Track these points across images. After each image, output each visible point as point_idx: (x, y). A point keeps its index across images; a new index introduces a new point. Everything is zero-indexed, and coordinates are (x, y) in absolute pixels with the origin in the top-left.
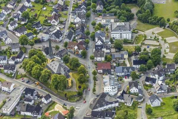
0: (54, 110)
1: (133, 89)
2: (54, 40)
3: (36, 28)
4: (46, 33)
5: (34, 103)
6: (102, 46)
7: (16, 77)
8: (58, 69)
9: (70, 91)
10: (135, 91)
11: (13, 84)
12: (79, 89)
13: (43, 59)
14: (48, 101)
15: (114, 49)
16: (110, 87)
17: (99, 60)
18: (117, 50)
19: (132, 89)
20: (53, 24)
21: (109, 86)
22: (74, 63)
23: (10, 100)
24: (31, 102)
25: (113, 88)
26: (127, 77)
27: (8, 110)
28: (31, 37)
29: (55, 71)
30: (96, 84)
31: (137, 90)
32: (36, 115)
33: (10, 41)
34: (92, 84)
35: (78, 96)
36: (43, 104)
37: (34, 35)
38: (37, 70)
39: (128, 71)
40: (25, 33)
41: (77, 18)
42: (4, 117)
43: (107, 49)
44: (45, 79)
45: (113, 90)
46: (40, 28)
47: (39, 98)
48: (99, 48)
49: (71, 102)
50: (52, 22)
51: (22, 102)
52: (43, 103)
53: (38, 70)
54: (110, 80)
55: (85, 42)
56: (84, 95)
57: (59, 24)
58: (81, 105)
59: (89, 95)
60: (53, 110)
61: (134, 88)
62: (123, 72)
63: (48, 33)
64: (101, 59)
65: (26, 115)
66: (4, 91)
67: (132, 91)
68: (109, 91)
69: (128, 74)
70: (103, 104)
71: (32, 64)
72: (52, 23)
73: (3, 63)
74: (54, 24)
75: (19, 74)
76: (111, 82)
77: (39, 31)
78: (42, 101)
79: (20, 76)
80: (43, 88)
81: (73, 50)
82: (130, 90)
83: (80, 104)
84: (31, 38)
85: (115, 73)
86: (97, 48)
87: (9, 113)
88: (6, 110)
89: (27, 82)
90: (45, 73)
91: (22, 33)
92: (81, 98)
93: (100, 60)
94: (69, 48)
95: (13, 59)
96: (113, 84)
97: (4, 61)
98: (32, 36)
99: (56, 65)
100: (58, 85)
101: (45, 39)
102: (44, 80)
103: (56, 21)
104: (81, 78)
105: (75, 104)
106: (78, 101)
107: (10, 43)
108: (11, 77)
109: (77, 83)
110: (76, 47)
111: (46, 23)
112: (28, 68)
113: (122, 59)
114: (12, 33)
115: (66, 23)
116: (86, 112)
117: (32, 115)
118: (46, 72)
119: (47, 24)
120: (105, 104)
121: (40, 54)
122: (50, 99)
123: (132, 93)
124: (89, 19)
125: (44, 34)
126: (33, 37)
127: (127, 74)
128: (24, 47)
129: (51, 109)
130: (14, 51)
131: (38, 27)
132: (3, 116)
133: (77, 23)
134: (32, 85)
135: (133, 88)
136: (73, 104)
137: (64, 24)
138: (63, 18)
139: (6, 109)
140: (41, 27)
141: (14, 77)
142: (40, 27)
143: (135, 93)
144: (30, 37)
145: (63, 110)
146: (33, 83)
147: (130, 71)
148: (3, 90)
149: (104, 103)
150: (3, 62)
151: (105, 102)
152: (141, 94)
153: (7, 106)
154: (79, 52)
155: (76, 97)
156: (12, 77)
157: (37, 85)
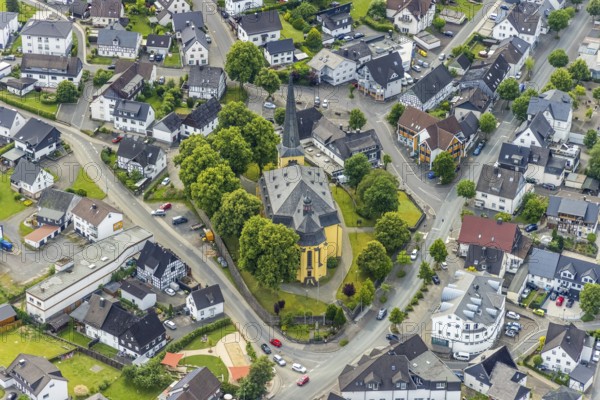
0: (210, 352)
1: (554, 353)
2: (367, 86)
3: (326, 26)
4: (346, 54)
5: (156, 305)
6: (529, 155)
7: (150, 193)
8: (290, 202)
9: (307, 298)
10: (563, 366)
11: (112, 214)
12: (346, 297)
13: (267, 148)
14: (207, 313)
15: (583, 177)
16: (458, 323)
17: (494, 205)
18: (590, 184)
19: (548, 354)
20: (401, 25)
21: (454, 316)
22: (373, 192)
23: (69, 271)
24: (141, 299)
25: (472, 328)
26: (566, 300)
27: (42, 307)
28: (286, 56)
29: (276, 206)
30: (427, 296)
31: (568, 363)
32: (132, 353)
33: (202, 56)
34: (408, 292)
35: (327, 325)
36: (187, 319)
37: (303, 51)
38: (210, 184)
39: (577, 279)
40: (273, 36)
41: (503, 24)
42: (23, 328)
43: (547, 171)
44: (232, 226)
45: (467, 337)
46: (341, 31)
47: (182, 293)
48: (517, 158)
49: (290, 339)
50: (400, 19)
51: (113, 292)
52: (188, 313)
53: (214, 186)
54: (469, 294)
55: (477, 124)
56: (352, 328)
57: (426, 33)
58: (319, 359)
59: (371, 330)
60: (204, 352)
61: (560, 351)
62: (557, 276)
63: (355, 55)
64: (502, 204)
65: (103, 344)
66: (78, 231)
67: (548, 359)
68: (452, 337)
69: (576, 288)
70: (395, 380)
71: (204, 157)
72: (397, 22)
73: (133, 131)
74: (405, 26)
75: (164, 183)
76: (472, 303)
77: (331, 41)
78: (185, 305)
79: (164, 194)
80: (219, 259)
81: (411, 143)
82: (544, 356)
83: (318, 355)
84: (286, 61)
85: (522, 270)
86: (507, 157)
87: (44, 317)
88: (35, 303)
89: (176, 223)
90: (234, 204)
91: (259, 36)
92: (334, 333)
93: (497, 209)
94: (404, 130)
95: (172, 123)
96: (471, 314)
97: (137, 122)
98: (291, 56)
99: (288, 184)
100: (259, 262)
101: (335, 77)
102: (225, 228)
103: (416, 17)
104: (370, 258)
105: (298, 351)
106: (318, 340)
107: (200, 63)
108: (130, 188)
109: (351, 271)
110: (424, 135)
111: (375, 17)
112: (187, 171)
113: (586, 225)
114: (227, 28)
115: (456, 33)
116: (320, 392)
117: (122, 348)
118: (241, 200)
119: (378, 20)
120: (400, 381)
121: (257, 127)
122: (219, 308)
123: (550, 368)
124: (558, 38)
125: (334, 55)
126: (295, 59)
127: (571, 290)
128: (242, 89)
129: (202, 346)
130: (198, 95)
131: (334, 26)
132: (20, 321)
133: (498, 42)
134: (190, 237)
135: (556, 349)
136: (292, 349)
137: (448, 35)
138: (453, 13)
139: (36, 300)
140: (348, 29)
141: (140, 189)
142: (344, 26)
143: (560, 373)
144: (280, 56)
145: (242, 361)
146: (196, 230)
147: (583, 280)
148: (76, 227)
149: (399, 376)
150: (133, 126)
151: (405, 373)
152: (577, 384)
153: (43, 290)
154: (429, 156)
155: (317, 325)
156: (133, 190)
157: (207, 241)
